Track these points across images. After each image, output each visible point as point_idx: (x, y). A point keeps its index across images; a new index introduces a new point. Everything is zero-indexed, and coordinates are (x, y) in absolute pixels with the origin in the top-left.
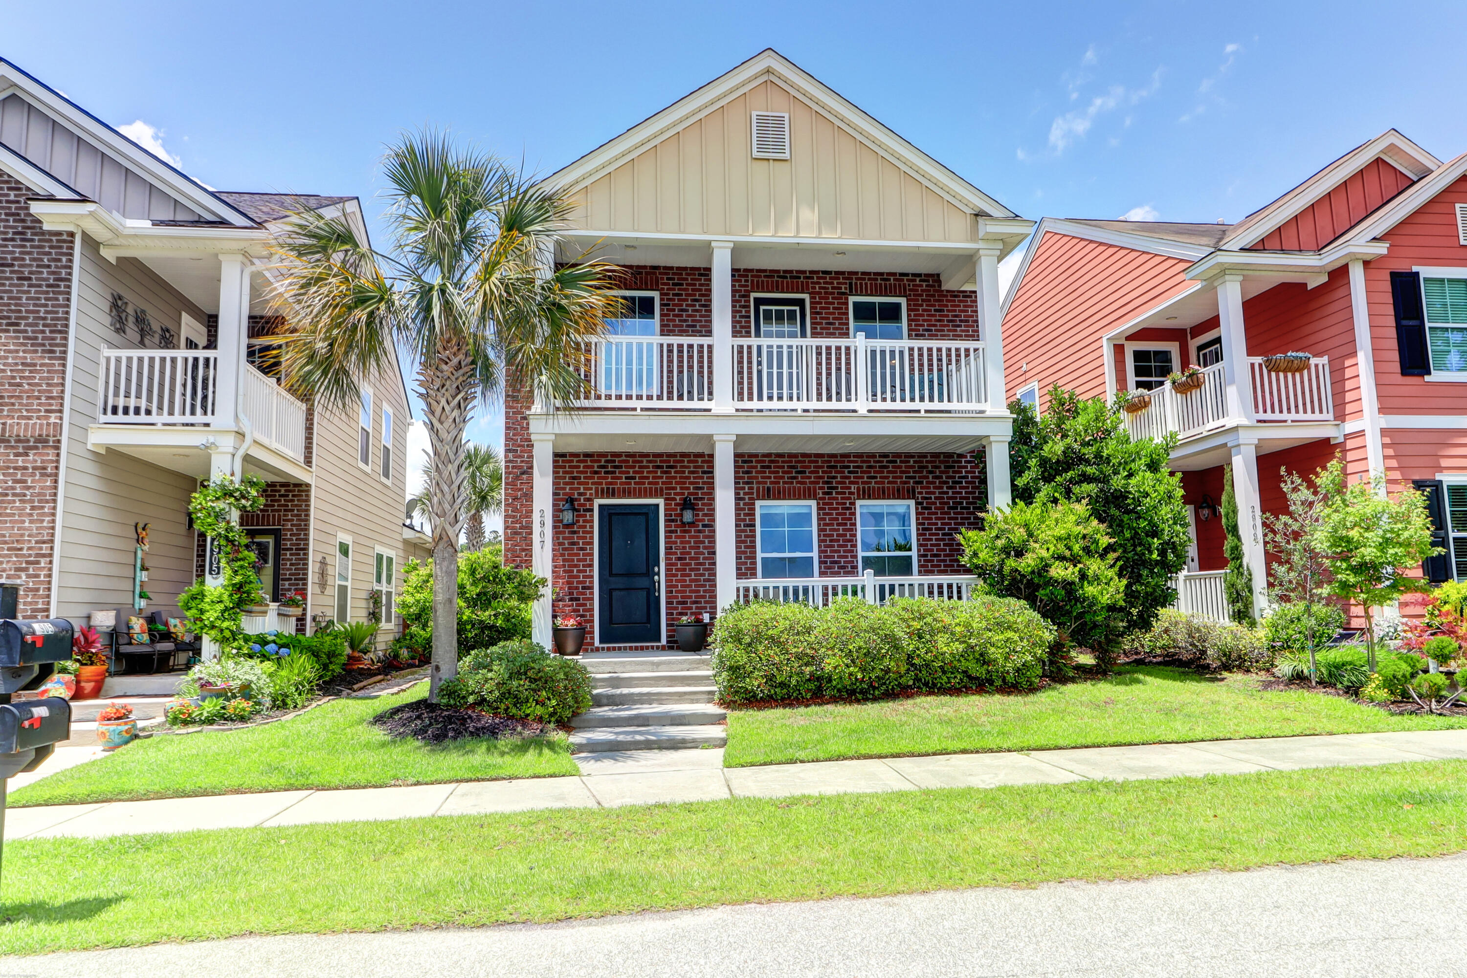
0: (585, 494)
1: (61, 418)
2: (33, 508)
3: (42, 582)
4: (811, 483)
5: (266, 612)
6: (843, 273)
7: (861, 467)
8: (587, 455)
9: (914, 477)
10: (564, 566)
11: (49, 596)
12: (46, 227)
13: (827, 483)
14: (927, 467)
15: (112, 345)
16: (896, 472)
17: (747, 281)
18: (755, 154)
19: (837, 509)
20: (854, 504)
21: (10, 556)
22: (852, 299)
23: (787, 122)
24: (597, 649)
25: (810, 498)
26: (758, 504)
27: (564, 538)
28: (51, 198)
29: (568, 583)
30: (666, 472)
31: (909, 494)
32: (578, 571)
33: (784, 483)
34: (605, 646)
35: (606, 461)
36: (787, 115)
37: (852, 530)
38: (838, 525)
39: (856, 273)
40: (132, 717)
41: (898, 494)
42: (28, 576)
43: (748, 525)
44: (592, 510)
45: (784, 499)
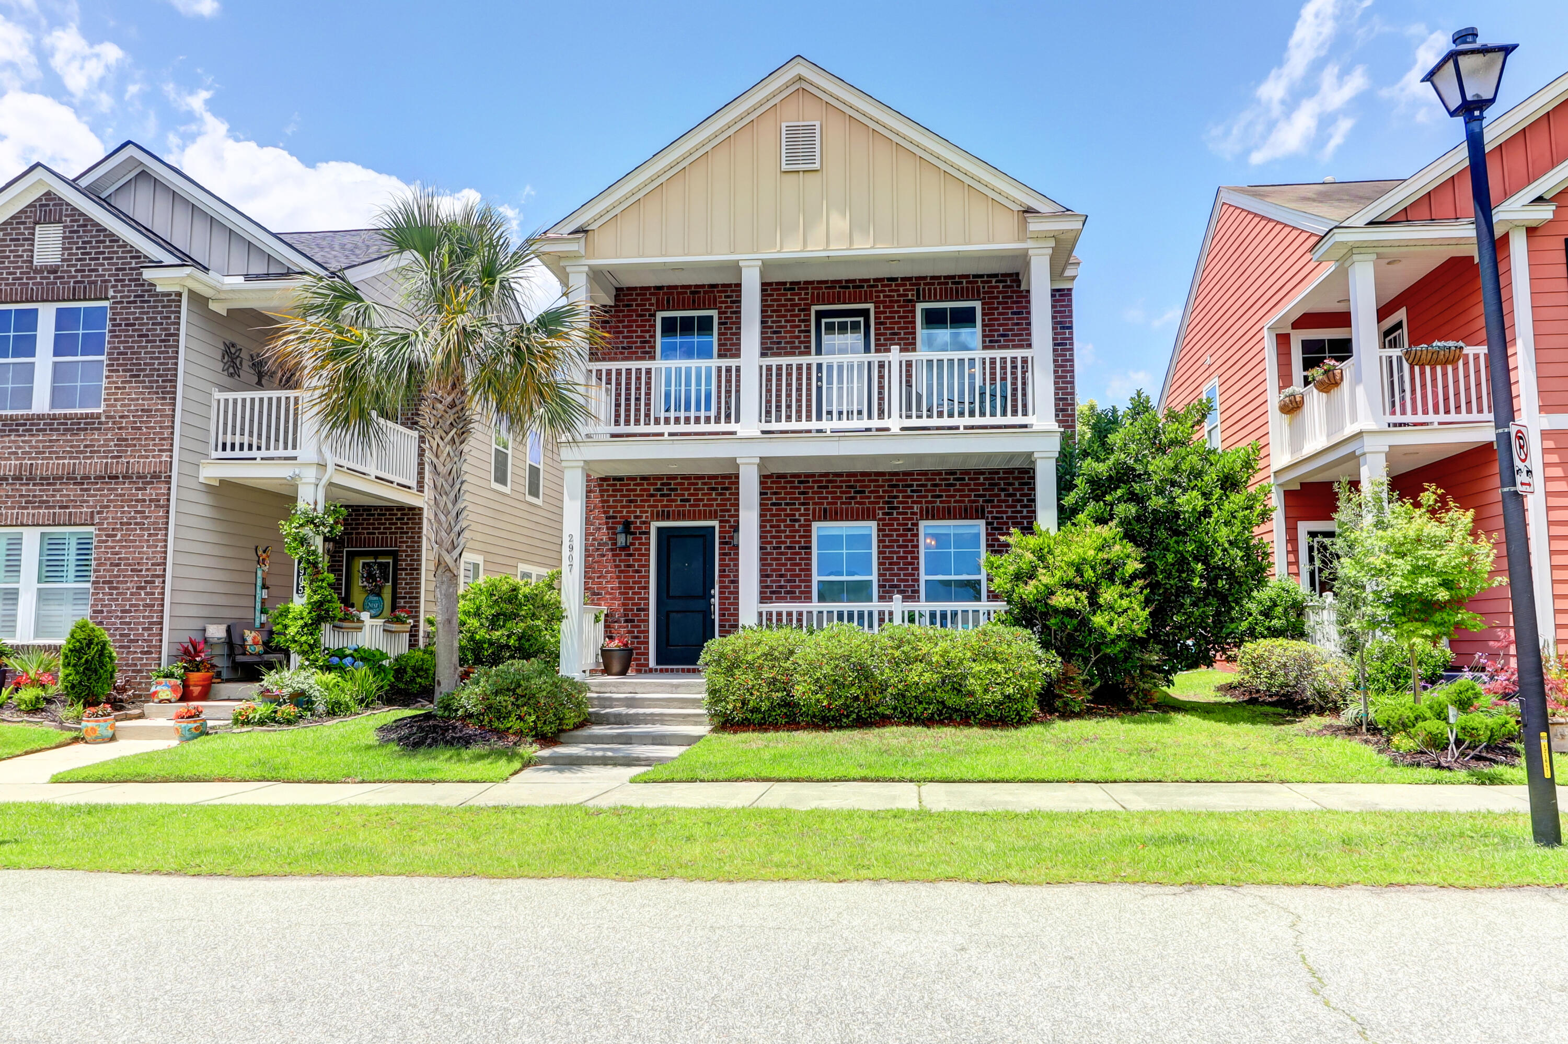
0: (641, 517)
1: (171, 457)
2: (150, 535)
3: (156, 599)
4: (870, 503)
5: (361, 628)
6: (910, 279)
7: (926, 485)
8: (644, 478)
9: (984, 496)
10: (620, 588)
11: (162, 611)
12: (159, 289)
13: (888, 503)
14: (999, 484)
15: (223, 388)
16: (963, 490)
17: (807, 294)
18: (785, 167)
19: (898, 530)
20: (917, 525)
21: (132, 576)
22: (920, 307)
23: (818, 131)
24: (651, 671)
25: (868, 519)
26: (815, 525)
27: (620, 561)
28: (159, 265)
29: (624, 604)
30: (721, 494)
31: (978, 514)
32: (634, 593)
33: (842, 503)
34: (659, 667)
35: (662, 484)
36: (818, 123)
37: (913, 552)
38: (899, 547)
39: (925, 278)
40: (203, 716)
41: (966, 514)
42: (146, 594)
43: (803, 548)
44: (648, 533)
45: (842, 520)
